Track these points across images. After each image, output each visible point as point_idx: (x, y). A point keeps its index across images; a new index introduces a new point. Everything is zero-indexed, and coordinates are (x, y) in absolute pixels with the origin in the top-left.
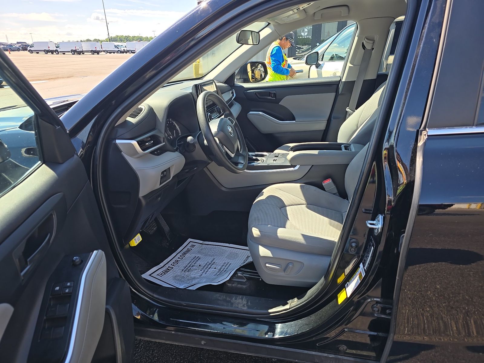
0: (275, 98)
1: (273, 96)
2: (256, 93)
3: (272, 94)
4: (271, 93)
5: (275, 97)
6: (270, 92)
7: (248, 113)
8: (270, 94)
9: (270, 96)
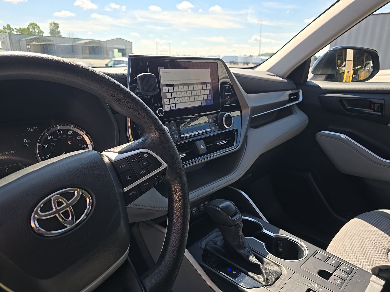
0: (380, 114)
1: (376, 109)
2: (341, 99)
3: (374, 106)
4: (374, 103)
5: (381, 111)
6: (371, 100)
7: (319, 133)
8: (370, 104)
9: (370, 108)
